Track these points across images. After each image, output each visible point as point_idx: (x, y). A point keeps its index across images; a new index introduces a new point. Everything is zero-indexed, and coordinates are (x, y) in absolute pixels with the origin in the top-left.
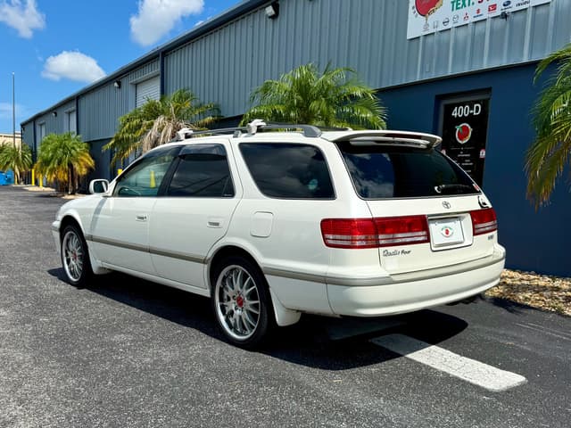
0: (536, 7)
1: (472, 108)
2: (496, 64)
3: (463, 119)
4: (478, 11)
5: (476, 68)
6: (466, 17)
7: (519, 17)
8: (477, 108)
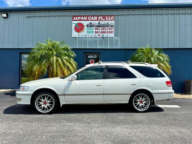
0: (110, 37)
1: (94, 56)
2: (101, 48)
3: (91, 59)
4: (95, 35)
5: (95, 48)
6: (92, 36)
7: (106, 39)
8: (95, 57)
